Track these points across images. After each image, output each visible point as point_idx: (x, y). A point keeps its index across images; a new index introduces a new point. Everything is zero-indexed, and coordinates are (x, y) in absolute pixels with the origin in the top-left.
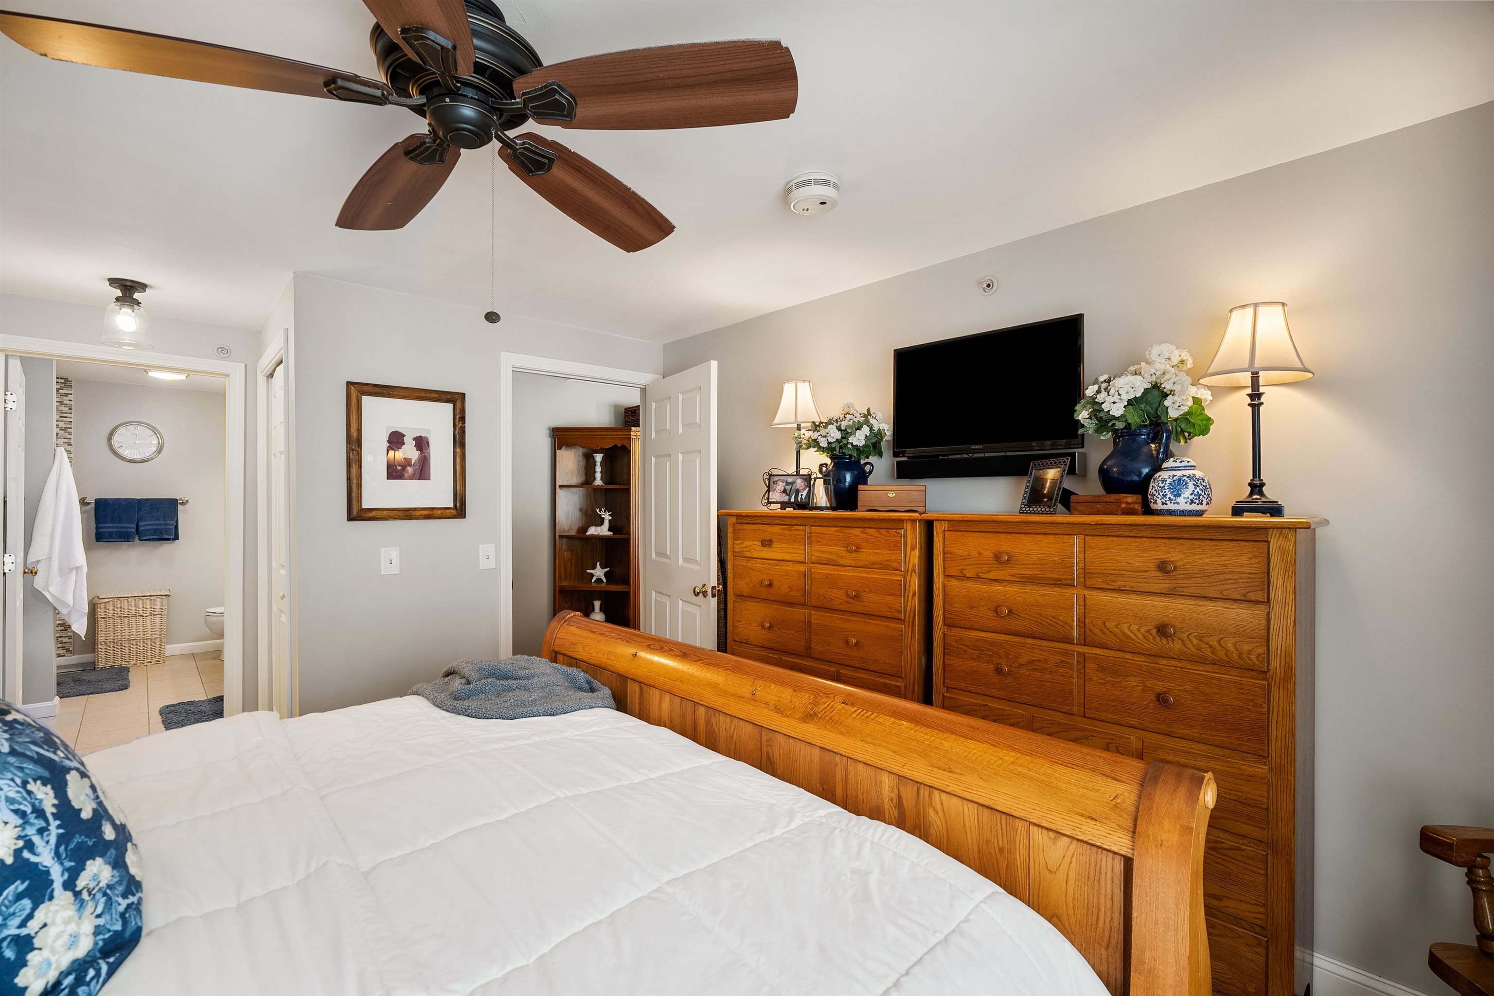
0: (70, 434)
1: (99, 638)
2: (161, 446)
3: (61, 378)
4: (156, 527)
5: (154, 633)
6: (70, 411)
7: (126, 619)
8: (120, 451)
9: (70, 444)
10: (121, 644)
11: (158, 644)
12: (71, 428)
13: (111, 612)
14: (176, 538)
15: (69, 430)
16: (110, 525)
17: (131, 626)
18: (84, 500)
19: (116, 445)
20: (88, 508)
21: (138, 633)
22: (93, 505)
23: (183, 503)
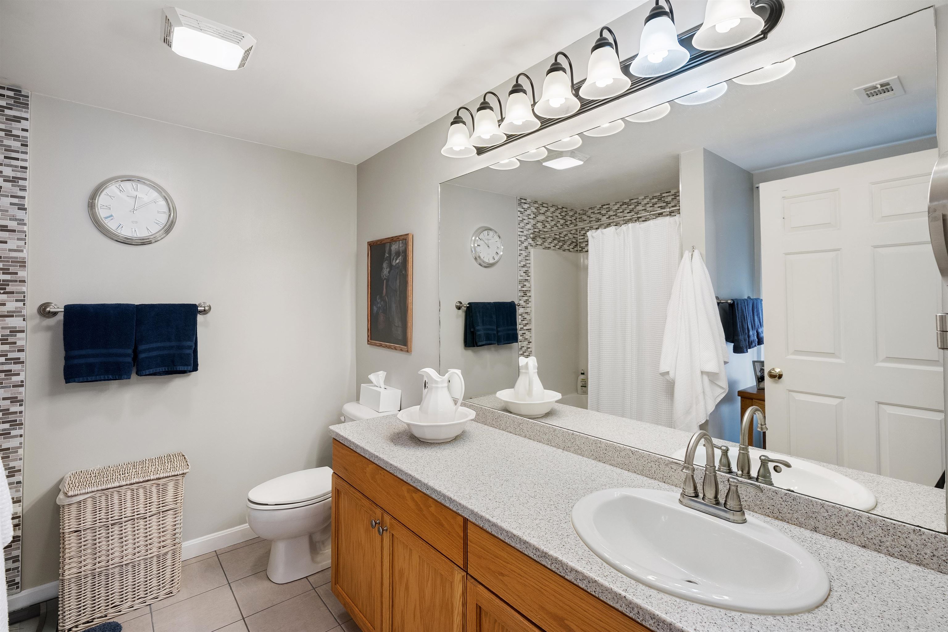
0: (23, 189)
1: (67, 573)
2: (172, 222)
3: (9, 89)
4: (166, 352)
5: (162, 544)
6: (23, 149)
7: (116, 528)
8: (111, 225)
9: (22, 208)
10: (107, 575)
11: (169, 562)
12: (25, 179)
13: (89, 517)
14: (195, 369)
15: (21, 182)
16: (90, 351)
17: (124, 539)
18: (45, 309)
19: (102, 213)
20: (52, 321)
21: (137, 550)
22: (61, 317)
23: (204, 310)
